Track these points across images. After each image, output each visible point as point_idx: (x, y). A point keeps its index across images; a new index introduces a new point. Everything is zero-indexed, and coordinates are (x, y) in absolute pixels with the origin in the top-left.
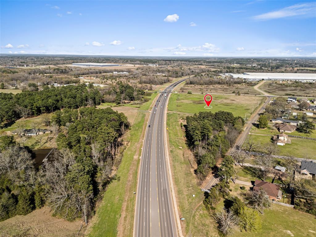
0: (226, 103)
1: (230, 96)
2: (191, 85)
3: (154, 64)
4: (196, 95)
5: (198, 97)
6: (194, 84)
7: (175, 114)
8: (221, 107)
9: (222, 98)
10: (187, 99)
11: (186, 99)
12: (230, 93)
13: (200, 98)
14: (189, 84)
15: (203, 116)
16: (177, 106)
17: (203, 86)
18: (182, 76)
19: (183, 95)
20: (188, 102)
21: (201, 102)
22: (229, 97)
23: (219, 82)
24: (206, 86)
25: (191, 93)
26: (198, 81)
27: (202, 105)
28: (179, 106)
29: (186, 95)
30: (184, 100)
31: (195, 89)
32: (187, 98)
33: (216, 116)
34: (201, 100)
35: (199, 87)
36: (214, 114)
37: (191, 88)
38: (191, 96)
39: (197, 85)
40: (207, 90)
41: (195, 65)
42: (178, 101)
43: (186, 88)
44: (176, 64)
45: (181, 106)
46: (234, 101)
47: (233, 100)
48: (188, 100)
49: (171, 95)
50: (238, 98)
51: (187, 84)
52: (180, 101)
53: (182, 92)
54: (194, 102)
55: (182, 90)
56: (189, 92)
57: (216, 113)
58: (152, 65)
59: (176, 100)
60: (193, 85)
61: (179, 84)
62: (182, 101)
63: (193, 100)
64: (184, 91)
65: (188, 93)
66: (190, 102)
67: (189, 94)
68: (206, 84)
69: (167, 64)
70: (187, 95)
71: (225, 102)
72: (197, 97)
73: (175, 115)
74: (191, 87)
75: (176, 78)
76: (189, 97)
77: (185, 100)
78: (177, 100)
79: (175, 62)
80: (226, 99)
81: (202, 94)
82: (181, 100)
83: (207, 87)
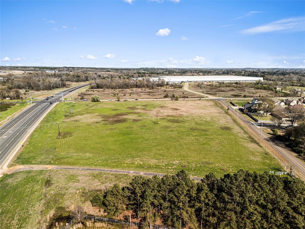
0: (169, 116)
2: (97, 90)
3: (53, 70)
4: (107, 103)
5: (112, 107)
6: (102, 88)
9: (154, 106)
10: (90, 113)
11: (87, 113)
12: (161, 98)
13: (115, 108)
14: (95, 88)
17: (117, 90)
18: (87, 81)
19: (81, 105)
20: (91, 121)
21: (121, 117)
23: (137, 85)
24: (120, 90)
25: (98, 101)
26: (108, 84)
28: (64, 135)
29: (87, 105)
30: (82, 116)
31: (105, 94)
32: (89, 111)
34: (119, 112)
35: (111, 91)
37: (98, 93)
38: (98, 106)
39: (107, 88)
40: (125, 95)
41: (103, 71)
42: (66, 120)
43: (90, 93)
44: (80, 71)
45: (70, 134)
46: (178, 111)
47: (177, 109)
48: (92, 115)
49: (56, 105)
51: (92, 88)
52: (73, 119)
53: (81, 99)
54: (106, 118)
55: (82, 97)
56: (94, 99)
58: (49, 71)
59: (63, 117)
60: (102, 90)
61: (78, 89)
62: (79, 117)
63: (103, 114)
64: (85, 97)
65: (92, 101)
66: (95, 120)
67: (95, 101)
68: (119, 88)
69: (69, 70)
70: (91, 105)
71: (166, 114)
72: (109, 106)
74: (98, 91)
75: (77, 82)
76: (93, 108)
77: (86, 115)
78: (66, 116)
80: (162, 107)
81: (118, 101)
82: (76, 115)
83: (122, 91)
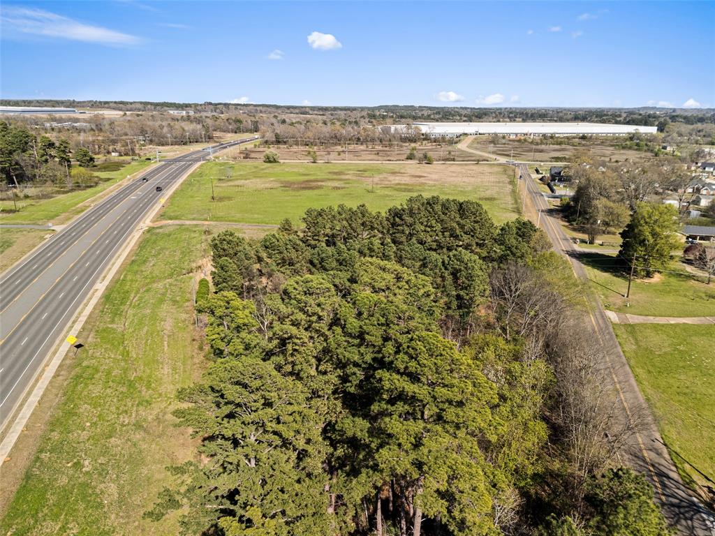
0: (399, 184)
1: (404, 167)
2: (277, 146)
4: (292, 166)
5: (301, 171)
6: (285, 143)
7: (188, 229)
8: (387, 196)
9: (379, 171)
11: (256, 177)
12: (400, 160)
13: (306, 172)
14: (273, 144)
15: (328, 231)
16: (213, 198)
17: (316, 147)
18: (256, 131)
19: (246, 166)
20: (261, 186)
21: (314, 184)
22: (401, 169)
24: (322, 146)
25: (275, 161)
26: (298, 136)
27: (316, 192)
28: (221, 199)
29: (256, 168)
30: (248, 181)
31: (290, 152)
32: (260, 175)
33: (394, 225)
34: (312, 177)
35: (304, 149)
36: (384, 214)
37: (278, 151)
38: (277, 169)
40: (329, 154)
41: (292, 113)
42: (222, 185)
43: (262, 151)
45: (229, 198)
46: (422, 178)
47: (420, 177)
48: (263, 180)
49: (202, 166)
50: (428, 170)
51: (266, 143)
52: (232, 183)
53: (245, 158)
54: (287, 185)
55: (247, 155)
56: (268, 159)
57: (396, 214)
58: (176, 112)
59: (216, 181)
60: (285, 146)
62: (241, 182)
63: (282, 179)
64: (253, 155)
65: (265, 162)
66: (269, 185)
67: (270, 162)
68: (322, 143)
69: (218, 110)
70: (263, 167)
71: (397, 182)
72: (295, 170)
73: (185, 236)
74: (279, 148)
75: (236, 132)
76: (267, 171)
77: (254, 180)
78: (220, 180)
79: (239, 107)
80: (394, 173)
81: (314, 162)
82: (237, 179)
83: (326, 148)
